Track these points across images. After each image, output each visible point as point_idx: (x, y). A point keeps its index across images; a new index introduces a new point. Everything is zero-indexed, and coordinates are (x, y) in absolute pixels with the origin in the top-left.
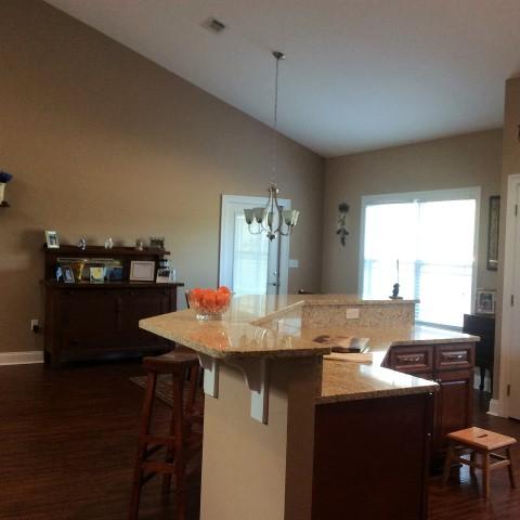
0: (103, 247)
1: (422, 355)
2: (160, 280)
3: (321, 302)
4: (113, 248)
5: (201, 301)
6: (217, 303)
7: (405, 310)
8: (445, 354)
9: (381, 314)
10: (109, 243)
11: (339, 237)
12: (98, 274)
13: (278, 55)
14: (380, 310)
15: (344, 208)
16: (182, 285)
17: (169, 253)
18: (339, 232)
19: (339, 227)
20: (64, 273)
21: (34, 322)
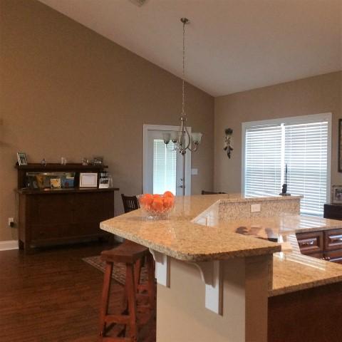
0: (60, 164)
1: (315, 239)
2: (102, 186)
3: (232, 200)
4: (67, 164)
5: (151, 204)
6: (165, 205)
7: (293, 204)
8: (331, 237)
9: (275, 207)
10: (63, 161)
11: (226, 152)
12: (57, 183)
13: (185, 21)
14: (275, 205)
15: (229, 132)
16: (118, 189)
17: (107, 167)
18: (226, 149)
19: (226, 145)
20: (32, 184)
21: (11, 220)
